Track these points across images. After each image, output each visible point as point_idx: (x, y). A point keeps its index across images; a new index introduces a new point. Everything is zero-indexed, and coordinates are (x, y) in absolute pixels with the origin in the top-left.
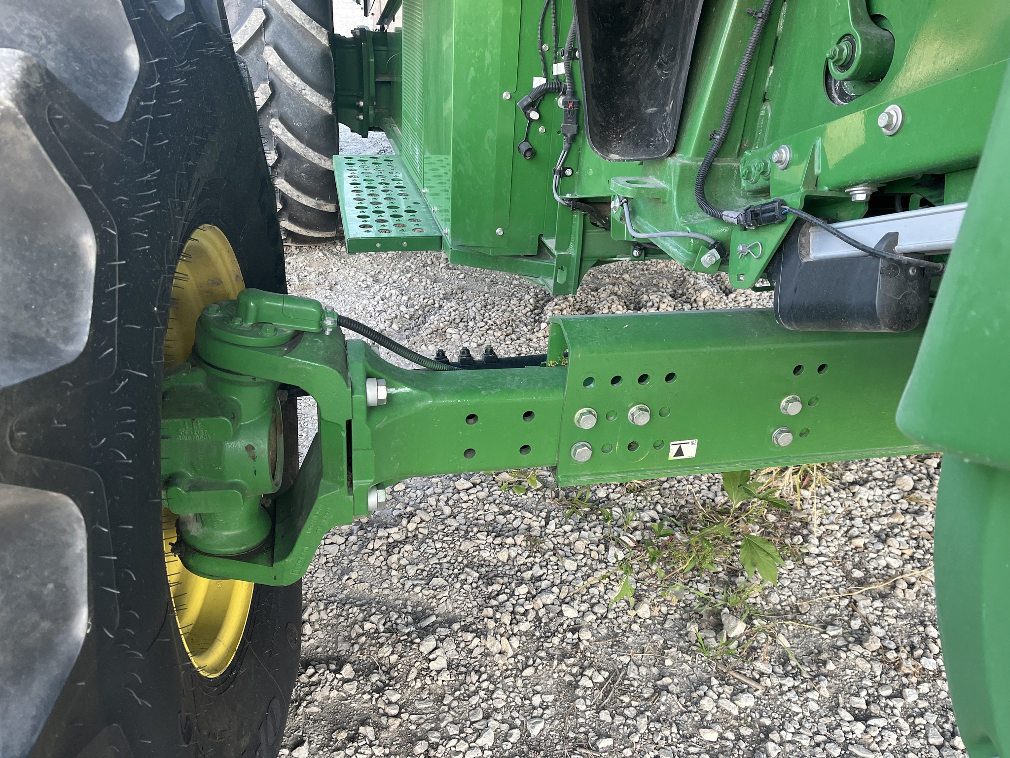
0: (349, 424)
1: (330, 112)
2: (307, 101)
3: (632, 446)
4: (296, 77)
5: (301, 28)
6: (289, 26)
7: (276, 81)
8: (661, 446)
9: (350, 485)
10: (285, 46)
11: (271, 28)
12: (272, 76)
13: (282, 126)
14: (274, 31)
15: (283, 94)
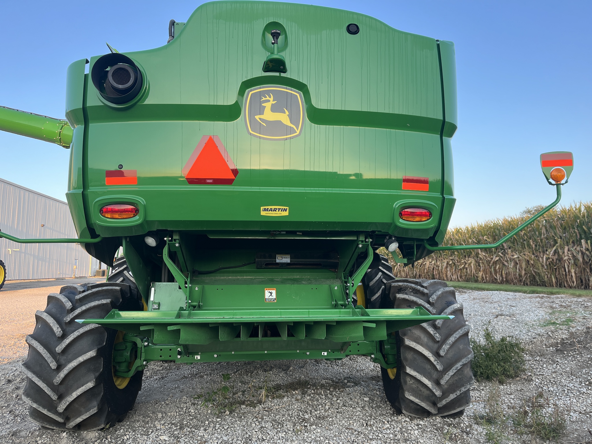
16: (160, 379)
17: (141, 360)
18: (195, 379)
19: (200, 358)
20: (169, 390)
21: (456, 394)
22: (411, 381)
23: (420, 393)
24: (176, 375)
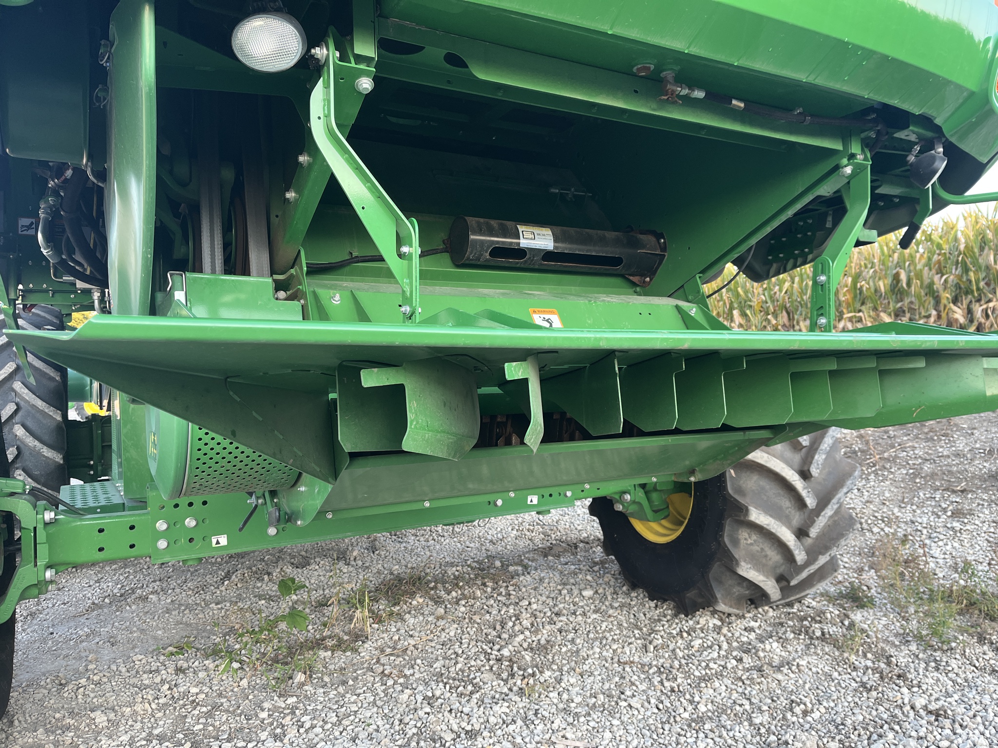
0: (35, 528)
1: (62, 462)
2: (44, 456)
3: (191, 540)
4: (36, 441)
5: (42, 412)
6: (33, 412)
7: (22, 446)
8: (206, 539)
9: (36, 562)
10: (29, 424)
11: (20, 414)
12: (18, 443)
13: (24, 474)
14: (22, 416)
15: (26, 453)
16: (26, 618)
17: (36, 565)
18: (128, 608)
19: (226, 543)
20: (72, 643)
21: (830, 555)
22: (750, 537)
23: (764, 561)
24: (64, 604)
